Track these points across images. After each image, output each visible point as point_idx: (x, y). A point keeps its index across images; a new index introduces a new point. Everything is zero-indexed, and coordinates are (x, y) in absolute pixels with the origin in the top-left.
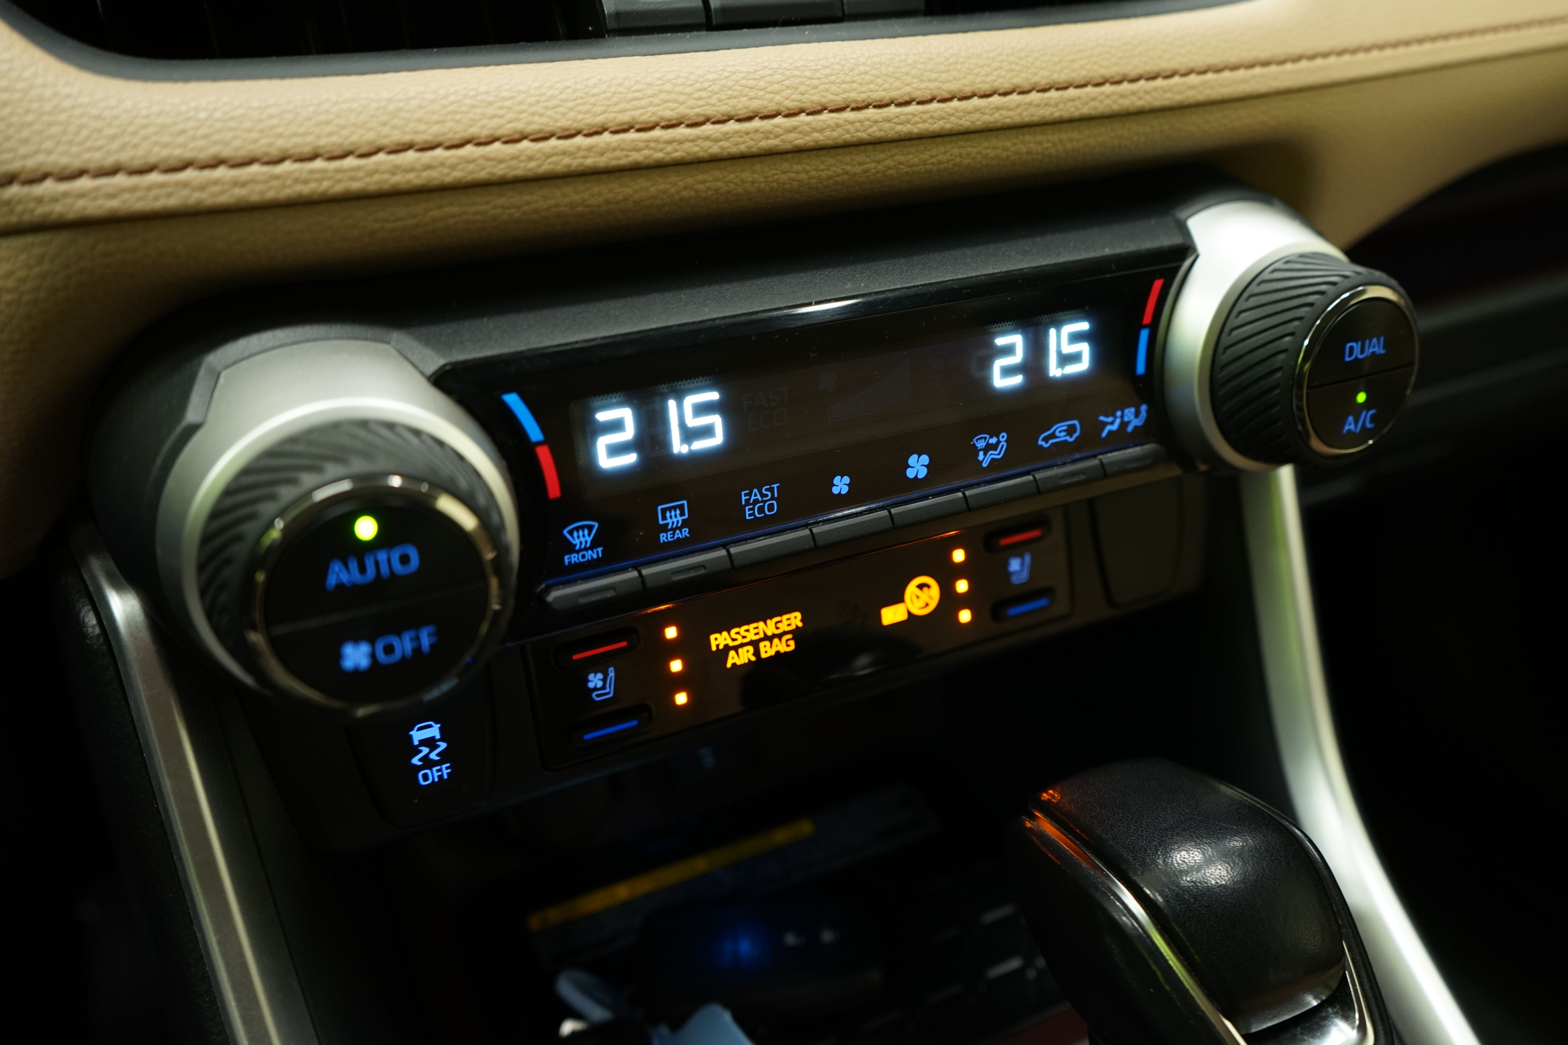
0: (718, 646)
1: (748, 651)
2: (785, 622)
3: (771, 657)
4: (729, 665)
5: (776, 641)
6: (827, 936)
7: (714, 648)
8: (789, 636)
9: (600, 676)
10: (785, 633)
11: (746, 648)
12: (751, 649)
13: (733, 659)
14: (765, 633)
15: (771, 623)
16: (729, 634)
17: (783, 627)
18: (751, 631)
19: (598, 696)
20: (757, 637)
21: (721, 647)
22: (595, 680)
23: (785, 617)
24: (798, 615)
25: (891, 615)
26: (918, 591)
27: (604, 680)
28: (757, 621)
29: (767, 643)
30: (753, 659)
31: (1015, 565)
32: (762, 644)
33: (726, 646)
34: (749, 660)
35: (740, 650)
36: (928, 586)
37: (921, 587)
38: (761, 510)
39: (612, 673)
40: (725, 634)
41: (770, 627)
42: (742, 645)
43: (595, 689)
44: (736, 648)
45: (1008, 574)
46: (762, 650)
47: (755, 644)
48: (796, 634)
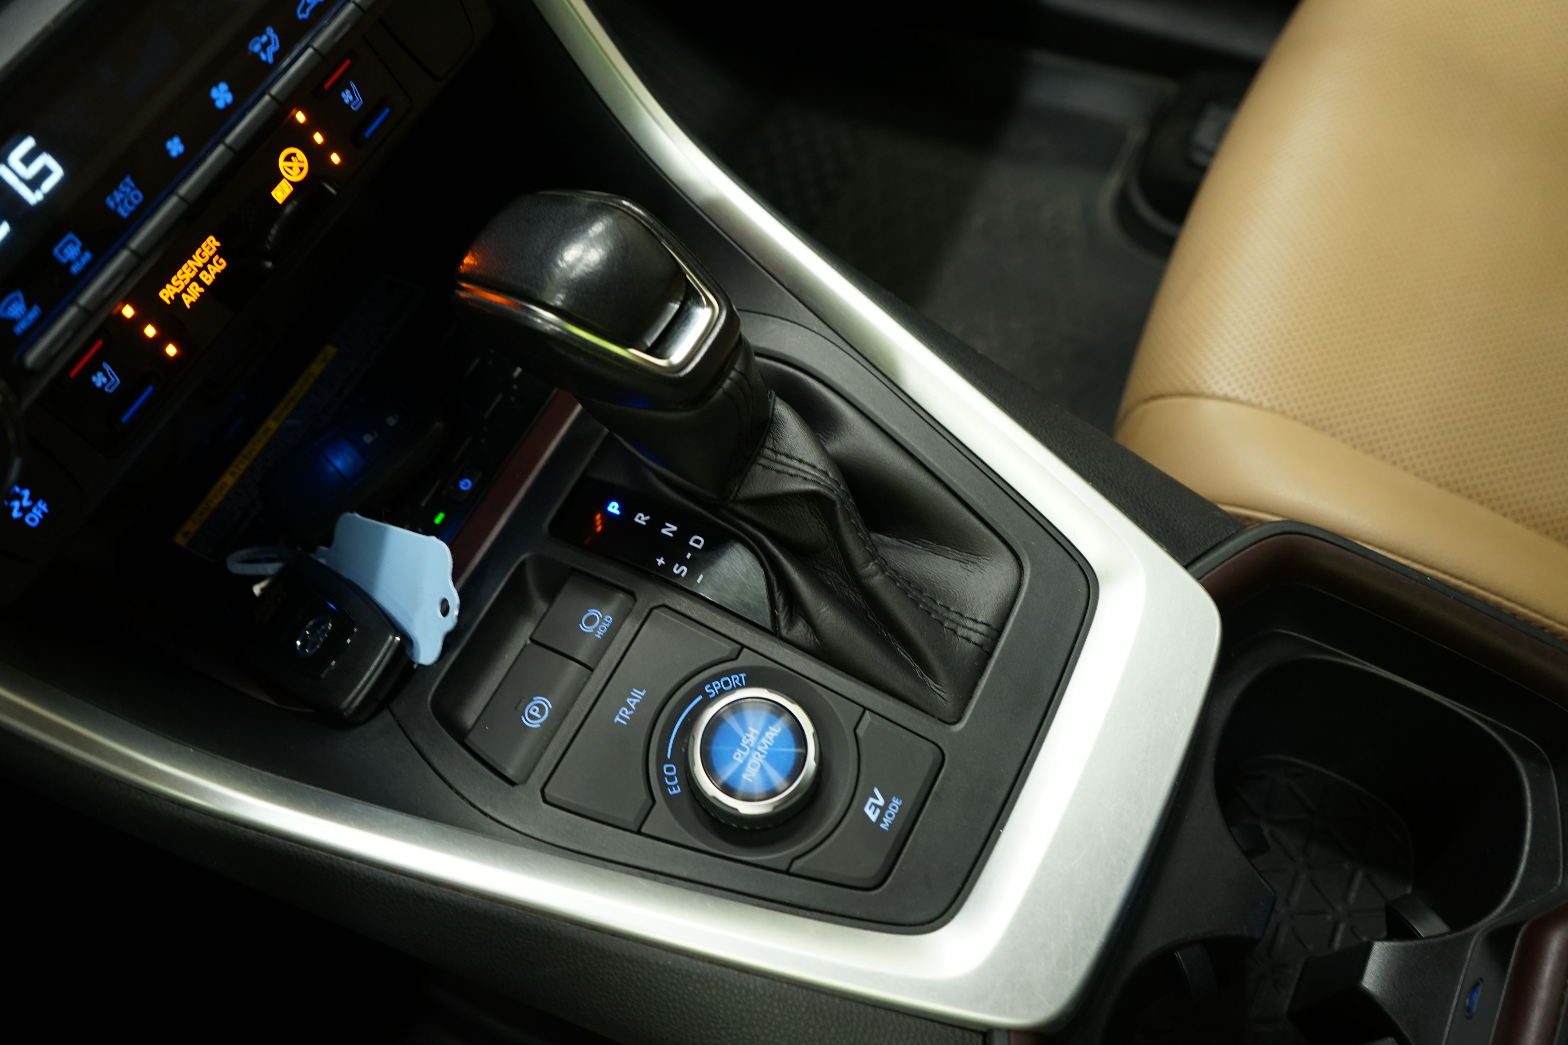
0: (170, 299)
1: (194, 288)
2: (206, 250)
3: (214, 281)
4: (188, 306)
5: (209, 267)
6: (391, 421)
7: (168, 302)
8: (217, 257)
9: (100, 374)
10: (211, 258)
11: (191, 286)
12: (195, 284)
13: (187, 300)
14: (197, 267)
15: (196, 257)
16: (171, 284)
17: (207, 254)
18: (186, 273)
19: (110, 388)
20: (194, 274)
21: (173, 298)
22: (99, 380)
23: (203, 246)
24: (212, 238)
25: (281, 193)
26: (289, 164)
27: (105, 374)
28: (186, 262)
29: (204, 272)
30: (202, 290)
31: (347, 97)
32: (201, 276)
33: (176, 295)
34: (200, 293)
35: (188, 290)
36: (294, 155)
37: (288, 159)
38: (130, 203)
39: (107, 367)
40: (168, 286)
41: (198, 261)
42: (187, 286)
43: (104, 385)
44: (185, 291)
45: (348, 106)
46: (204, 280)
47: (196, 279)
48: (220, 252)
